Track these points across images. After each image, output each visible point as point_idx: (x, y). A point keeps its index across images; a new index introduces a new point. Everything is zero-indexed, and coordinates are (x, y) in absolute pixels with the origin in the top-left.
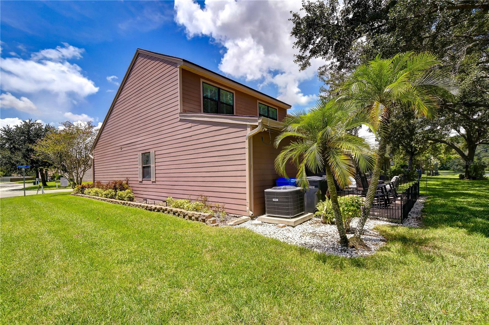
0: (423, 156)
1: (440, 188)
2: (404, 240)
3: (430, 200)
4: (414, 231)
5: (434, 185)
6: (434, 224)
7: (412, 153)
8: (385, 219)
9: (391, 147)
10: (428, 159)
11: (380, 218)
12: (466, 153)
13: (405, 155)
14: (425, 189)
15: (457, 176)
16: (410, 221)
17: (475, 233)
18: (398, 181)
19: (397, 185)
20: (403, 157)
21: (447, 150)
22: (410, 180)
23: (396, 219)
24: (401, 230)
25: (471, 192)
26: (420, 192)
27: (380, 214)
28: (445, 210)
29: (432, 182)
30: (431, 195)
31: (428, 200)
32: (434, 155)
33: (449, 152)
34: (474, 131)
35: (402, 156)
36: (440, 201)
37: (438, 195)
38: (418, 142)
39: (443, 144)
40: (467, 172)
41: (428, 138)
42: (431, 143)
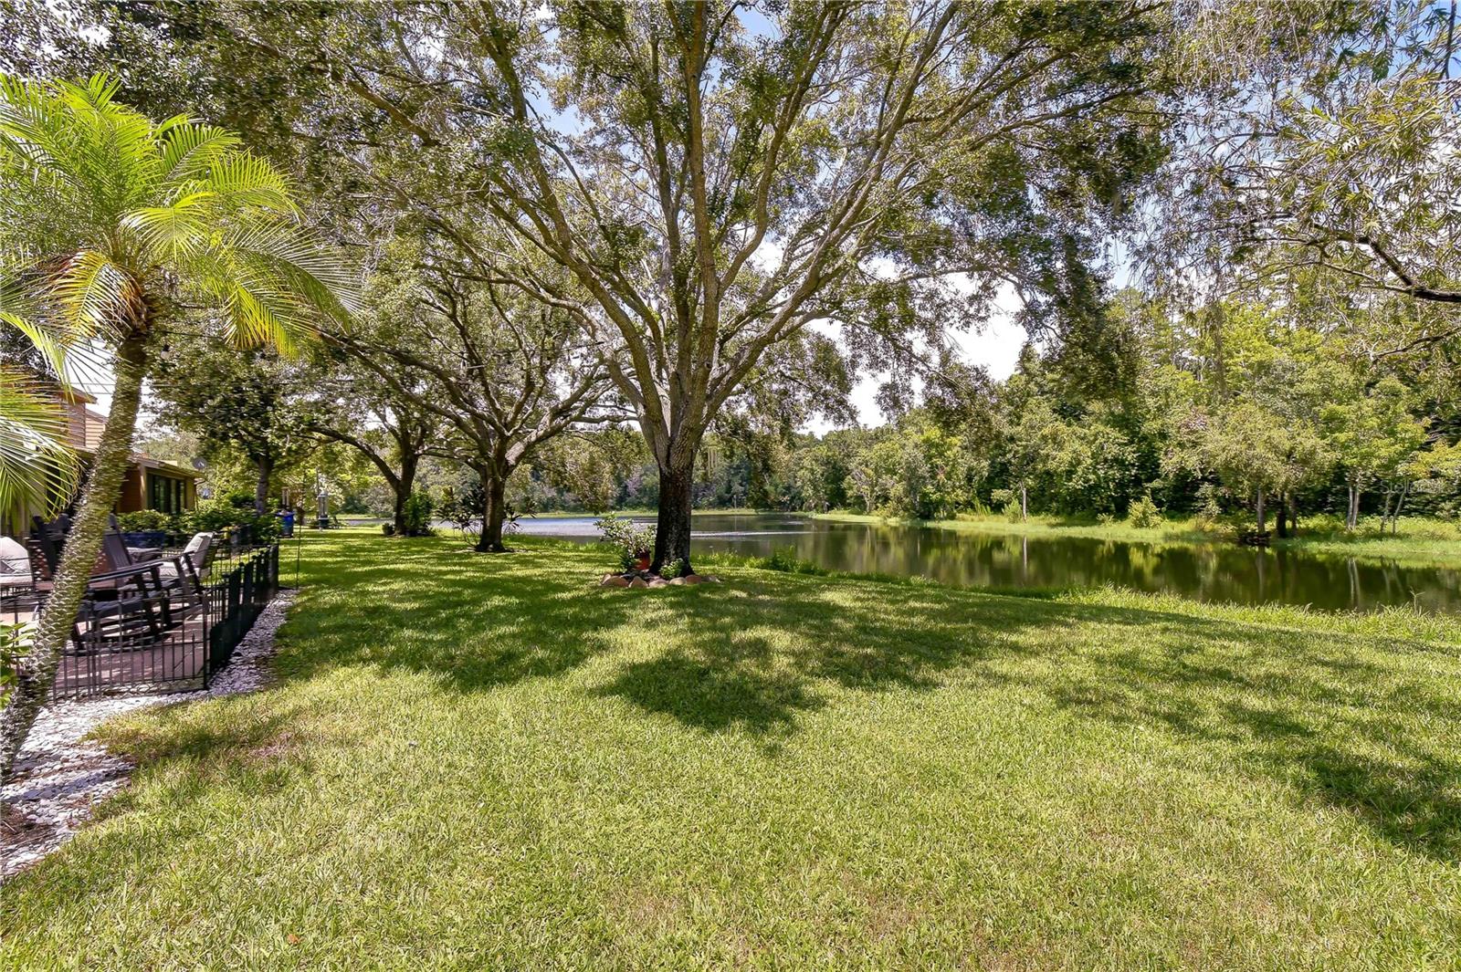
0: (298, 474)
1: (337, 562)
2: (200, 745)
3: (305, 598)
4: (239, 706)
5: (323, 553)
6: (303, 669)
7: (265, 461)
8: (144, 688)
9: (201, 439)
10: (313, 482)
11: (124, 689)
12: (399, 473)
13: (249, 468)
14: (297, 567)
15: (379, 530)
16: (235, 675)
17: (395, 669)
18: (210, 547)
19: (205, 561)
20: (243, 471)
21: (359, 465)
22: (258, 543)
23: (184, 678)
24: (200, 712)
25: (402, 567)
26: (281, 578)
27: (121, 675)
28: (339, 620)
29: (319, 547)
30: (310, 582)
31: (299, 600)
32: (327, 473)
33: (363, 467)
34: (413, 424)
35: (237, 469)
36: (331, 597)
37: (327, 581)
38: (282, 431)
39: (349, 446)
40: (399, 519)
41: (313, 427)
42: (319, 440)
